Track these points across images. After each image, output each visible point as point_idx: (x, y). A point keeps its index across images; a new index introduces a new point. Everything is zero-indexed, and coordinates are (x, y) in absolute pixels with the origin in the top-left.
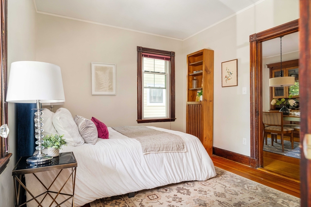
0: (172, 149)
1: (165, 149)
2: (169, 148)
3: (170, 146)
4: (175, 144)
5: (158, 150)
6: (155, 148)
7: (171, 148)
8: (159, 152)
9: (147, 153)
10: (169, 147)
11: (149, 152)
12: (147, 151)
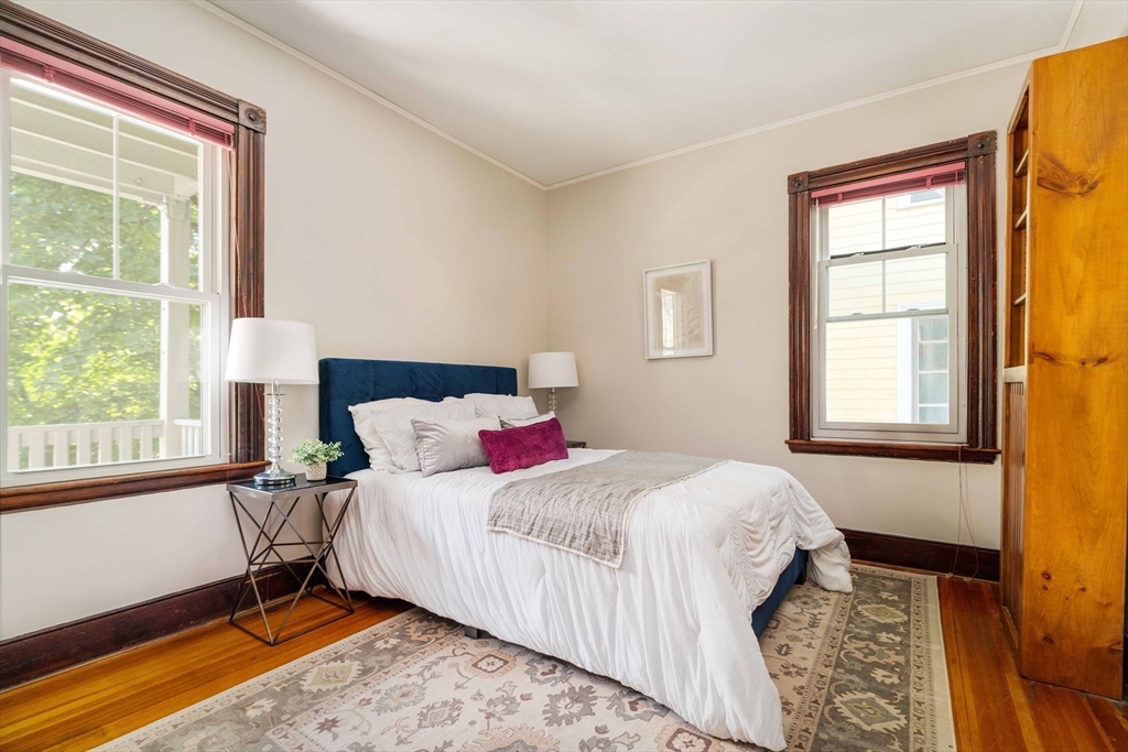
0: (571, 541)
1: (545, 535)
2: (562, 536)
3: (565, 529)
4: (585, 528)
5: (526, 530)
6: (519, 521)
7: (569, 538)
8: (529, 538)
9: (497, 529)
10: (563, 533)
11: (500, 529)
12: (498, 524)
